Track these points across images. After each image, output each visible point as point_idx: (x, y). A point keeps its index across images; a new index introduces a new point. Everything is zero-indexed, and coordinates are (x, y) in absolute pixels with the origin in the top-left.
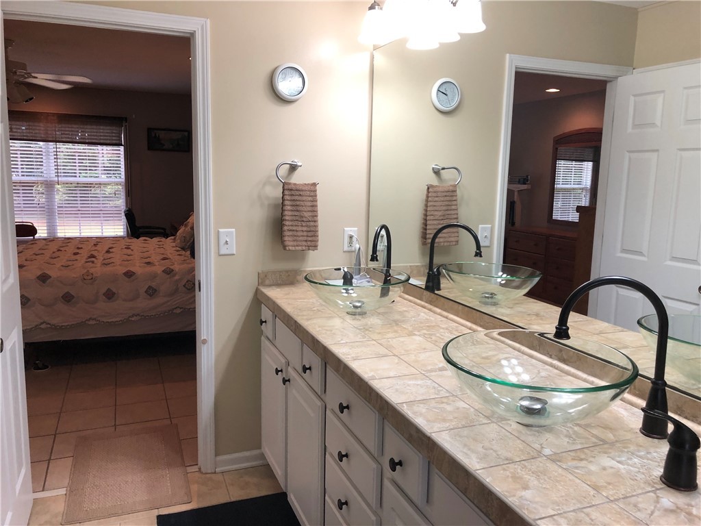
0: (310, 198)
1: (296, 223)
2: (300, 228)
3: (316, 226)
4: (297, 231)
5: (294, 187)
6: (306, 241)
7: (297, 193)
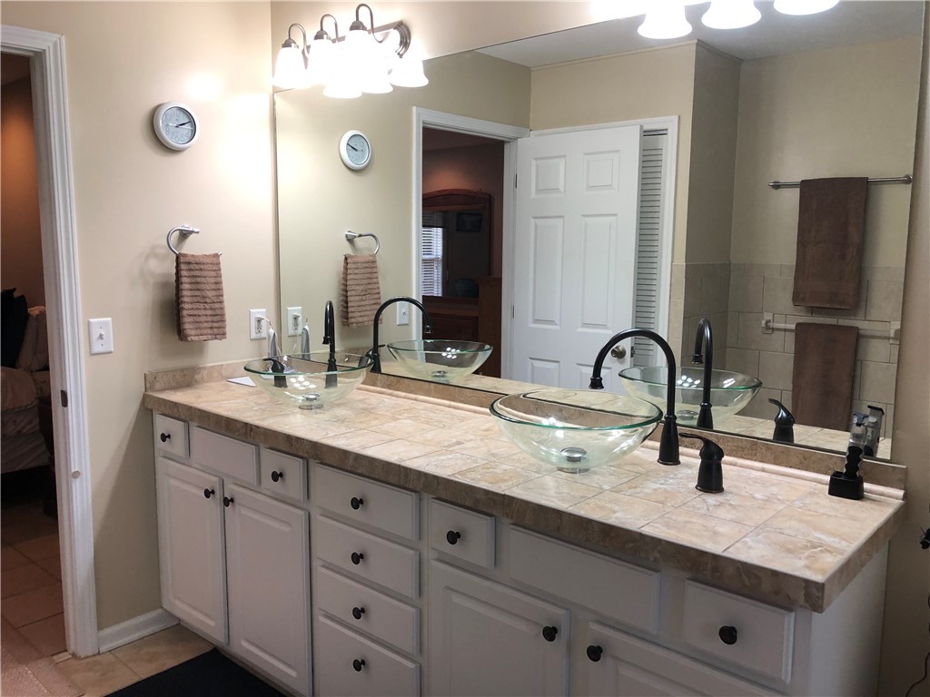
0: (213, 274)
1: (198, 305)
2: (203, 312)
3: (222, 309)
4: (199, 316)
5: (192, 260)
6: (212, 328)
7: (197, 267)
